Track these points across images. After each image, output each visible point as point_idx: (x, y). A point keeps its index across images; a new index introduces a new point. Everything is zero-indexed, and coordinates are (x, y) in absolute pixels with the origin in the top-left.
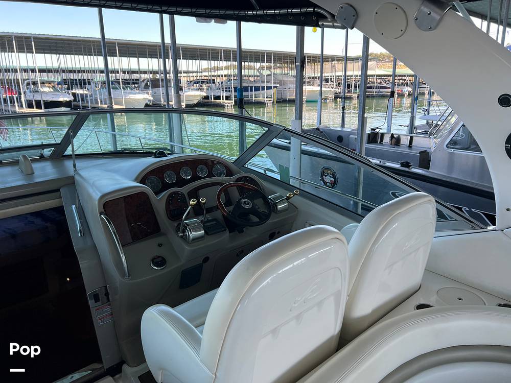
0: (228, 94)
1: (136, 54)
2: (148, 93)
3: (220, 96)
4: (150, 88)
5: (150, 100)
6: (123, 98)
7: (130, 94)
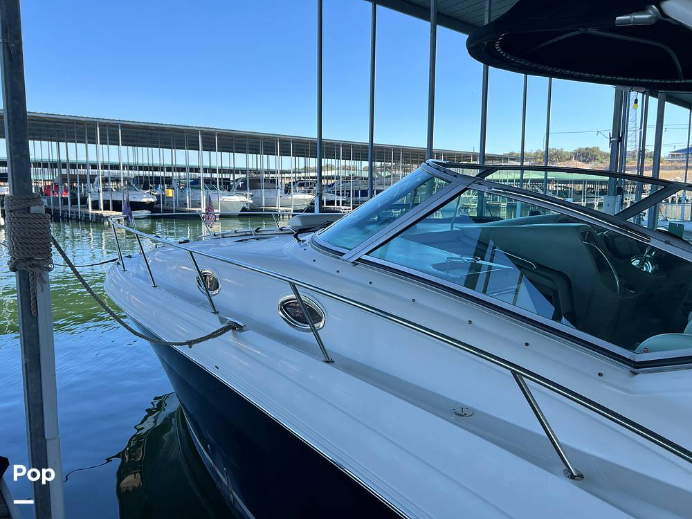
0: (345, 198)
1: (232, 148)
2: (246, 196)
3: (334, 201)
4: (248, 189)
5: (250, 204)
6: (220, 200)
7: (223, 195)
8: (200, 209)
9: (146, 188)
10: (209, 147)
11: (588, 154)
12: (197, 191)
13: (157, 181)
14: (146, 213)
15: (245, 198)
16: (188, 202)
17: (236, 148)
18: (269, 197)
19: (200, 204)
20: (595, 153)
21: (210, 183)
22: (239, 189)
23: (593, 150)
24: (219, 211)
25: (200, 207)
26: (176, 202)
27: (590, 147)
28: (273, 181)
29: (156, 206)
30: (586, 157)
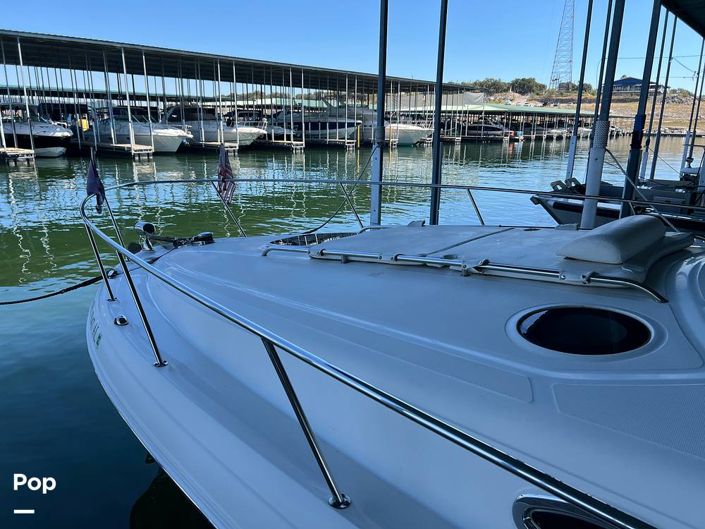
4: (184, 120)
5: (190, 139)
6: (152, 134)
7: (156, 128)
8: (128, 145)
9: (56, 118)
10: (135, 69)
11: (524, 85)
12: (123, 124)
13: (70, 109)
14: (60, 150)
15: (183, 132)
16: (113, 136)
17: (165, 72)
18: (210, 130)
19: (129, 139)
20: (531, 84)
21: (140, 114)
22: (171, 120)
23: (531, 81)
24: (153, 148)
25: (130, 143)
26: (97, 136)
27: (527, 78)
28: (212, 111)
29: (72, 141)
30: (523, 88)
